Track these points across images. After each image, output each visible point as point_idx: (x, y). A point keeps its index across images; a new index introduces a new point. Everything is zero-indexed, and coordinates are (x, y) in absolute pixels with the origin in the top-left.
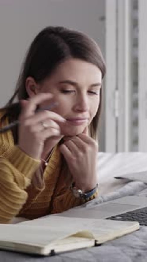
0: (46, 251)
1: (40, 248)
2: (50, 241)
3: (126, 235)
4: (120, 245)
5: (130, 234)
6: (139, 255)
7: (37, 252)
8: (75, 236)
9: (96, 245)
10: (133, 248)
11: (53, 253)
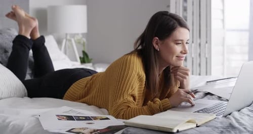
0: (175, 131)
1: (172, 129)
2: (177, 125)
3: (210, 121)
4: (210, 126)
5: (212, 120)
6: (222, 132)
7: (171, 131)
8: (188, 122)
9: (197, 126)
10: (217, 128)
11: (178, 131)
